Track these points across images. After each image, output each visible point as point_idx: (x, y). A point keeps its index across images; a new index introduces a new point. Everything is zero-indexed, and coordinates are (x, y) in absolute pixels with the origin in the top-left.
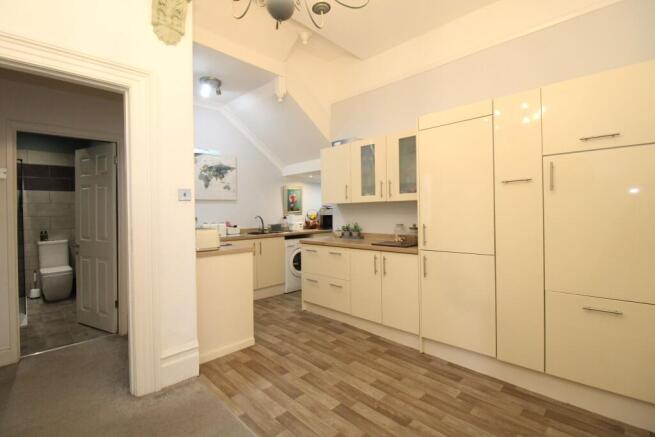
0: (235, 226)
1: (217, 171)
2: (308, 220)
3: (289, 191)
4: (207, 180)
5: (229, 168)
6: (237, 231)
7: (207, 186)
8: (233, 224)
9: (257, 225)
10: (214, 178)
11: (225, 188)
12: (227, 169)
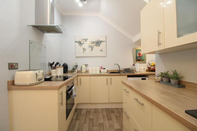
0: (104, 69)
1: (97, 43)
2: (149, 66)
3: (137, 50)
4: (92, 48)
5: (103, 42)
6: (105, 71)
7: (92, 50)
8: (103, 68)
9: (116, 68)
10: (95, 46)
11: (100, 51)
12: (101, 42)
